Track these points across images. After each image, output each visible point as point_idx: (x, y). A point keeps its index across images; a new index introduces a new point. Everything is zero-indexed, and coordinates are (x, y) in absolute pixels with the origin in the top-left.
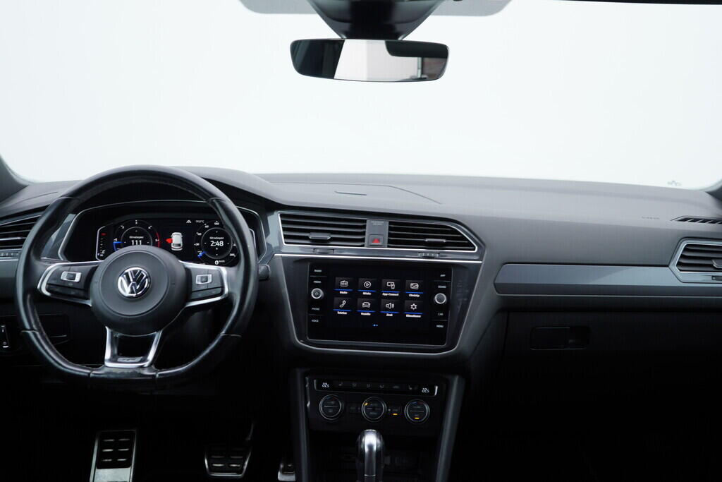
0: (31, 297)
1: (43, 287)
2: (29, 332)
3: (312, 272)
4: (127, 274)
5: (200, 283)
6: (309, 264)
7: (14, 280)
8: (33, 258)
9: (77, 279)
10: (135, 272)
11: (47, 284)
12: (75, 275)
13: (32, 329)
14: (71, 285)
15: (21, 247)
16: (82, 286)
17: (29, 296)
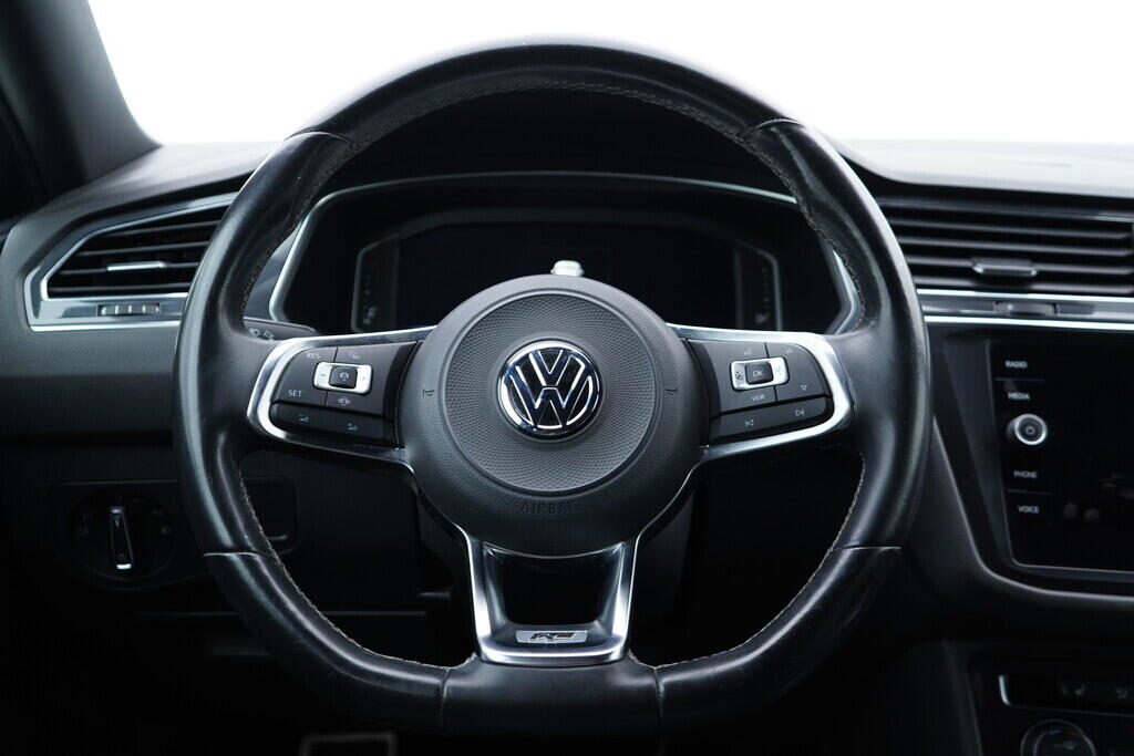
0: (228, 442)
1: (262, 413)
2: (234, 556)
3: (999, 370)
4: (524, 363)
5: (746, 386)
6: (987, 345)
7: (171, 384)
8: (223, 321)
9: (362, 385)
10: (549, 355)
11: (273, 402)
12: (354, 373)
13: (239, 546)
14: (344, 402)
15: (186, 290)
16: (376, 406)
17: (222, 439)
